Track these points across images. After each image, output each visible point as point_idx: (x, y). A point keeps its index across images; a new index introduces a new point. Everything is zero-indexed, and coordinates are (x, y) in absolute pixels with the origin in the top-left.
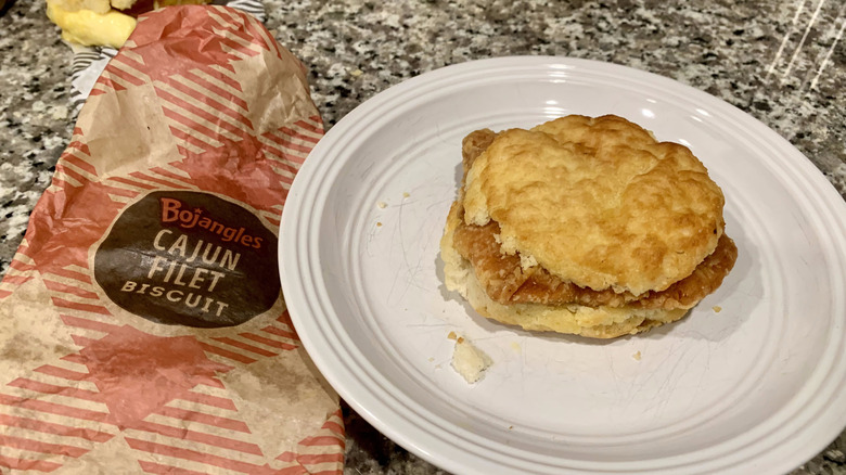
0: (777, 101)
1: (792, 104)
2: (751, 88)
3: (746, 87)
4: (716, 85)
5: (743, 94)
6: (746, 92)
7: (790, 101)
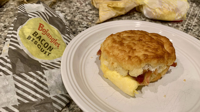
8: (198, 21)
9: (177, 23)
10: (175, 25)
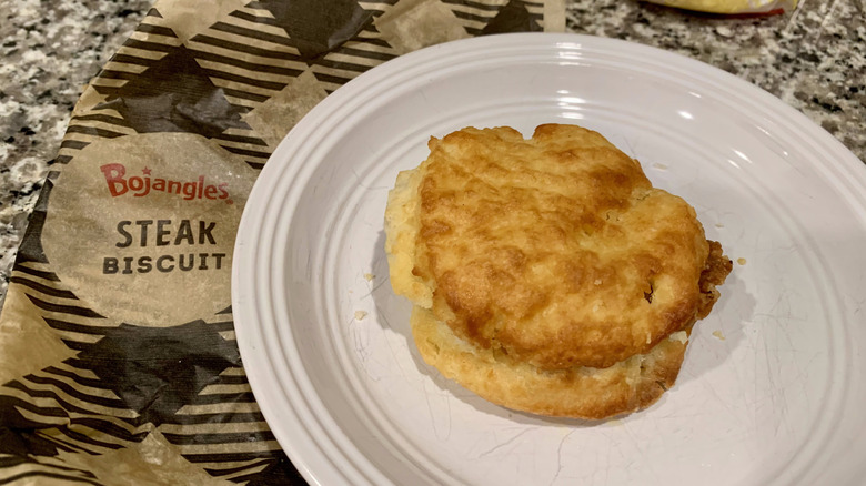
8: (855, 10)
9: (757, 20)
10: (747, 34)
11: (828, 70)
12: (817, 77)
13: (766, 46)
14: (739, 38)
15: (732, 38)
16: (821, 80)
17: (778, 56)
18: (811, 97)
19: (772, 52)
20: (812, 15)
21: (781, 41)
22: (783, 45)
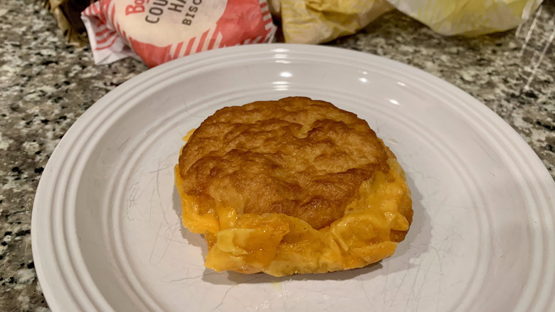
0: (540, 91)
1: (551, 93)
2: (518, 82)
3: (514, 82)
4: (492, 80)
5: (513, 87)
6: (516, 85)
7: (549, 91)
10: (484, 80)
11: (544, 103)
12: (537, 107)
13: (498, 87)
14: (479, 82)
15: (474, 82)
16: (540, 109)
17: (507, 94)
18: (535, 121)
19: (503, 91)
20: (528, 69)
21: (508, 84)
22: (510, 87)
